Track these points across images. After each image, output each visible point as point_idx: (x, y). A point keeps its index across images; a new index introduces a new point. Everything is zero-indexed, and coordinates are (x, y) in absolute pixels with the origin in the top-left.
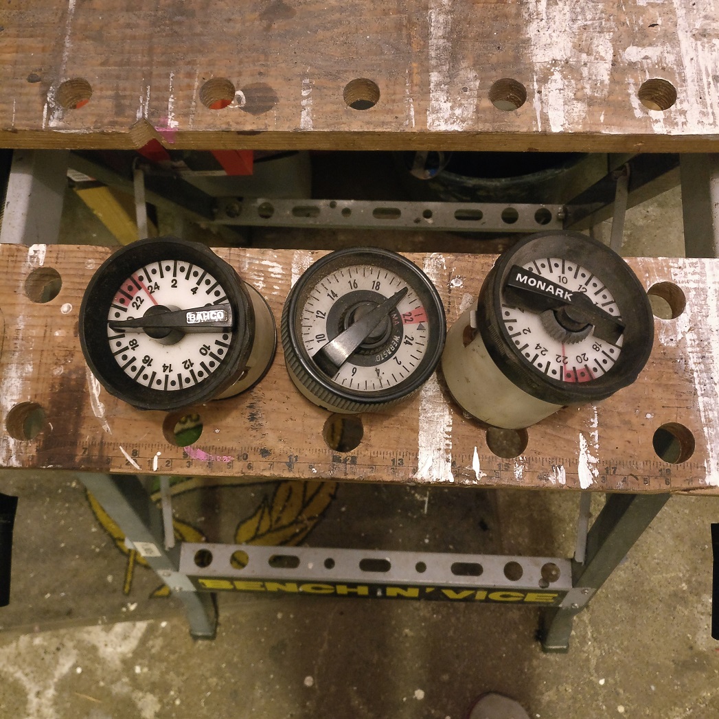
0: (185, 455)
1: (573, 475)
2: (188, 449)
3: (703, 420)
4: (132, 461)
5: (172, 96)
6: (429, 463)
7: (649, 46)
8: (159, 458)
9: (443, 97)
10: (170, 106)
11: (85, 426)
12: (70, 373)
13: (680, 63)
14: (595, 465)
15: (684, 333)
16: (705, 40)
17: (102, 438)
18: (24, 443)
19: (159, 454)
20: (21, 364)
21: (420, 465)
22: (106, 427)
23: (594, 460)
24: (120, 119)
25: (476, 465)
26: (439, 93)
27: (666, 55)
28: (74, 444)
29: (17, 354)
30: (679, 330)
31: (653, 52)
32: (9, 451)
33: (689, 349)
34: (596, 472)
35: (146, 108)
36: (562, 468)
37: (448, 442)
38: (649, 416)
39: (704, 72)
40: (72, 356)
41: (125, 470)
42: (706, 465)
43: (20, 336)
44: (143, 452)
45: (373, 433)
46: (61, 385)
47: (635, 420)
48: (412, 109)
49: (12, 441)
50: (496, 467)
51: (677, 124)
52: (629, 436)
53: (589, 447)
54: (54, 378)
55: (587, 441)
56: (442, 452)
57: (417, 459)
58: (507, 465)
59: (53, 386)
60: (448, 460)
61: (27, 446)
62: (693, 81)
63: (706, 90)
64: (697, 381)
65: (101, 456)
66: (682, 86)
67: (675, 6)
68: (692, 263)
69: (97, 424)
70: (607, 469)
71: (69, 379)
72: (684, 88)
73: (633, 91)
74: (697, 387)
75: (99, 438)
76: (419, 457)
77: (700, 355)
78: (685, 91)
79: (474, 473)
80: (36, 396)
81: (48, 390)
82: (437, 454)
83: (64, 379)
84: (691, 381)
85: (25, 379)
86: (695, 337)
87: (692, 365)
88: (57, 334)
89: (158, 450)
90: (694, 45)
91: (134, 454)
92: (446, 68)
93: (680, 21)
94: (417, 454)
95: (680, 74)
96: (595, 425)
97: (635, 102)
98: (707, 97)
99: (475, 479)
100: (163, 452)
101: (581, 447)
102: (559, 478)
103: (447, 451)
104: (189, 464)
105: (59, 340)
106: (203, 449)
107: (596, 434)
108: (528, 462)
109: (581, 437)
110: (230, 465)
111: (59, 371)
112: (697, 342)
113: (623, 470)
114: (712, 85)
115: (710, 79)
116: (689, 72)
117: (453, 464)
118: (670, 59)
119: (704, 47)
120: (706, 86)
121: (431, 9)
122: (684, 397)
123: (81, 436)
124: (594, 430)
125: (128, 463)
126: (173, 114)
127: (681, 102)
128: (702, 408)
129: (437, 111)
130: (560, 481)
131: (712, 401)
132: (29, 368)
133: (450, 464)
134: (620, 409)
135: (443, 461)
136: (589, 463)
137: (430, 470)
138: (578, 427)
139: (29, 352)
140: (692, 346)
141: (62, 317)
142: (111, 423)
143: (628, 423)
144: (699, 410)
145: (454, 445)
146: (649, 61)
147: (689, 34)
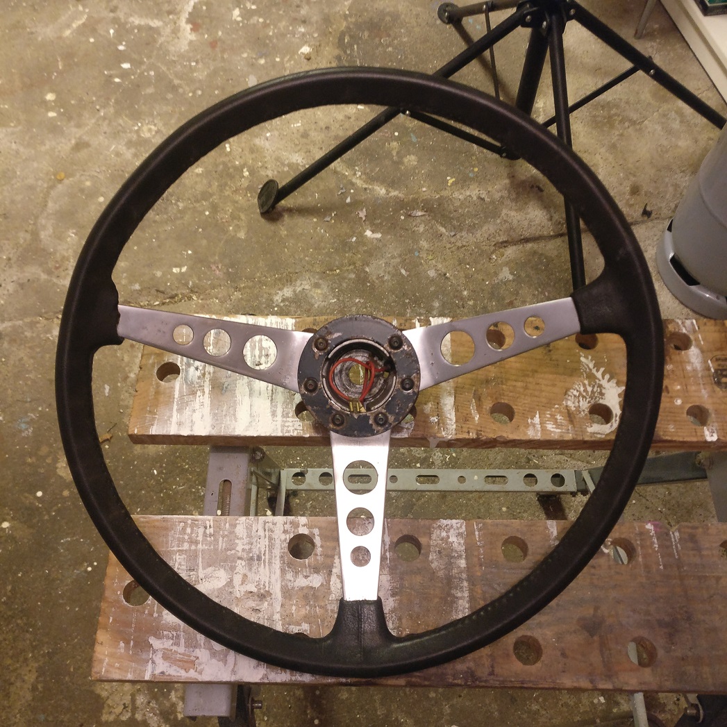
5: (656, 549)
7: (303, 587)
9: (455, 545)
10: (656, 541)
13: (283, 571)
16: (262, 591)
18: (677, 330)
20: (695, 370)
24: (690, 531)
26: (458, 549)
27: (292, 579)
29: (700, 376)
31: (301, 582)
35: (673, 540)
39: (267, 564)
43: (702, 386)
48: (477, 536)
49: (684, 331)
51: (291, 523)
54: (671, 363)
59: (670, 359)
62: (275, 557)
63: (267, 549)
66: (284, 553)
67: (280, 622)
68: (288, 432)
72: (283, 551)
73: (319, 550)
78: (282, 549)
80: (679, 354)
81: (673, 357)
85: (689, 362)
88: (679, 387)
90: (271, 587)
92: (455, 571)
93: (278, 608)
95: (284, 563)
97: (317, 541)
98: (267, 543)
105: (676, 383)
111: (670, 367)
114: (263, 553)
115: (263, 557)
116: (277, 564)
118: (289, 576)
119: (264, 585)
120: (267, 552)
126: (651, 534)
127: (286, 539)
129: (460, 535)
132: (689, 368)
139: (692, 376)
141: (679, 397)
146: (305, 574)
147: (273, 596)
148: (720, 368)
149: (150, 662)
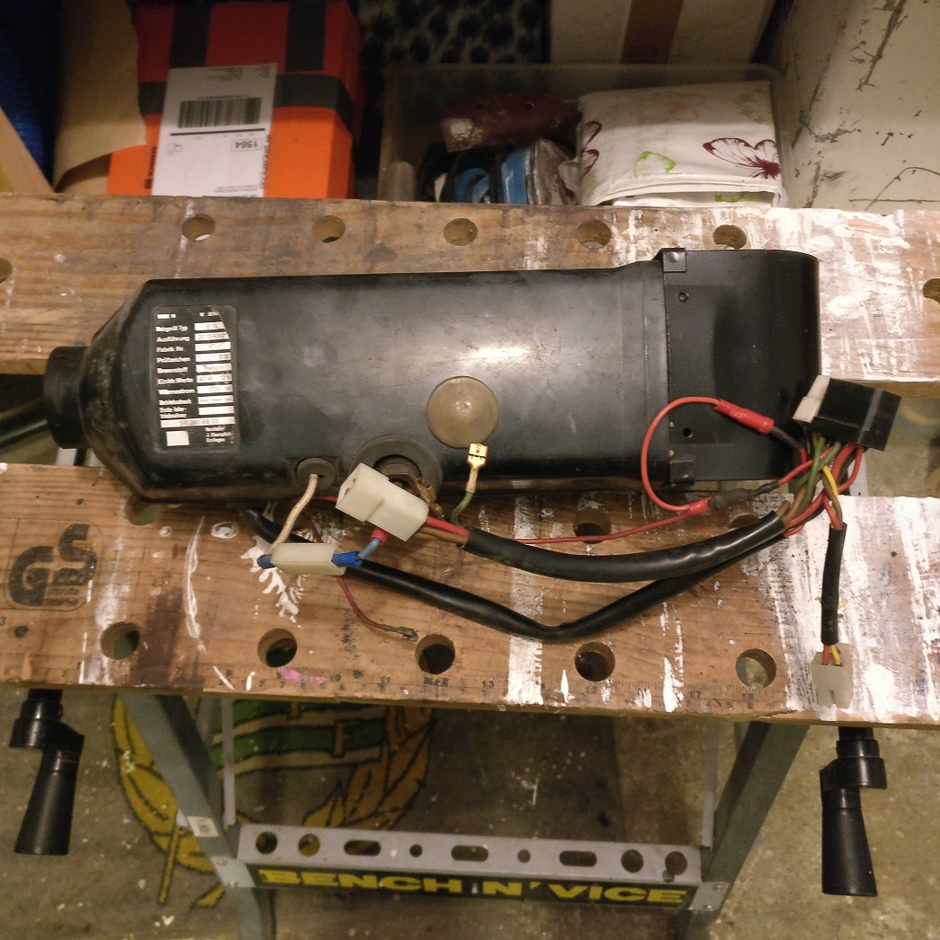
0: (279, 676)
1: (658, 699)
2: (281, 669)
3: (784, 646)
4: (225, 681)
6: (520, 686)
8: (253, 678)
11: (179, 646)
12: (167, 594)
14: (680, 689)
15: (765, 563)
17: (197, 657)
18: (118, 662)
19: (253, 674)
20: (119, 585)
21: (510, 687)
22: (201, 647)
23: (679, 684)
25: (565, 688)
28: (168, 663)
29: (114, 574)
30: (761, 560)
32: (102, 669)
33: (771, 579)
34: (681, 696)
36: (648, 691)
37: (538, 665)
38: (732, 642)
40: (170, 577)
41: (218, 690)
42: (787, 690)
43: (119, 556)
44: (237, 672)
45: (464, 656)
46: (158, 605)
47: (718, 646)
49: (106, 660)
50: (583, 690)
52: (713, 661)
53: (674, 671)
54: (151, 599)
55: (672, 666)
56: (531, 675)
57: (507, 681)
58: (595, 688)
59: (149, 607)
60: (537, 683)
61: (120, 665)
64: (778, 610)
65: (195, 676)
68: (773, 497)
69: (192, 644)
70: (692, 693)
71: (166, 600)
74: (779, 615)
75: (193, 658)
76: (509, 680)
77: (781, 584)
79: (563, 695)
80: (132, 616)
81: (144, 611)
82: (527, 677)
83: (161, 600)
84: (772, 609)
85: (122, 599)
86: (776, 567)
87: (773, 595)
88: (155, 555)
89: (252, 670)
91: (228, 674)
94: (507, 677)
96: (680, 650)
99: (563, 701)
100: (257, 672)
101: (666, 671)
102: (645, 702)
103: (536, 674)
104: (283, 684)
105: (157, 562)
106: (297, 669)
107: (681, 659)
108: (614, 685)
109: (666, 661)
110: (322, 686)
111: (156, 592)
112: (778, 572)
113: (707, 694)
117: (543, 686)
121: (527, 255)
122: (766, 624)
123: (175, 655)
124: (678, 655)
125: (222, 683)
128: (782, 635)
130: (646, 705)
131: (792, 628)
132: (126, 589)
133: (539, 687)
134: (704, 635)
135: (532, 684)
136: (673, 687)
137: (520, 692)
138: (663, 652)
139: (127, 573)
140: (773, 576)
141: (162, 539)
142: (206, 643)
143: (711, 649)
144: (780, 637)
145: (544, 668)
148: (76, 587)
149: (902, 225)
